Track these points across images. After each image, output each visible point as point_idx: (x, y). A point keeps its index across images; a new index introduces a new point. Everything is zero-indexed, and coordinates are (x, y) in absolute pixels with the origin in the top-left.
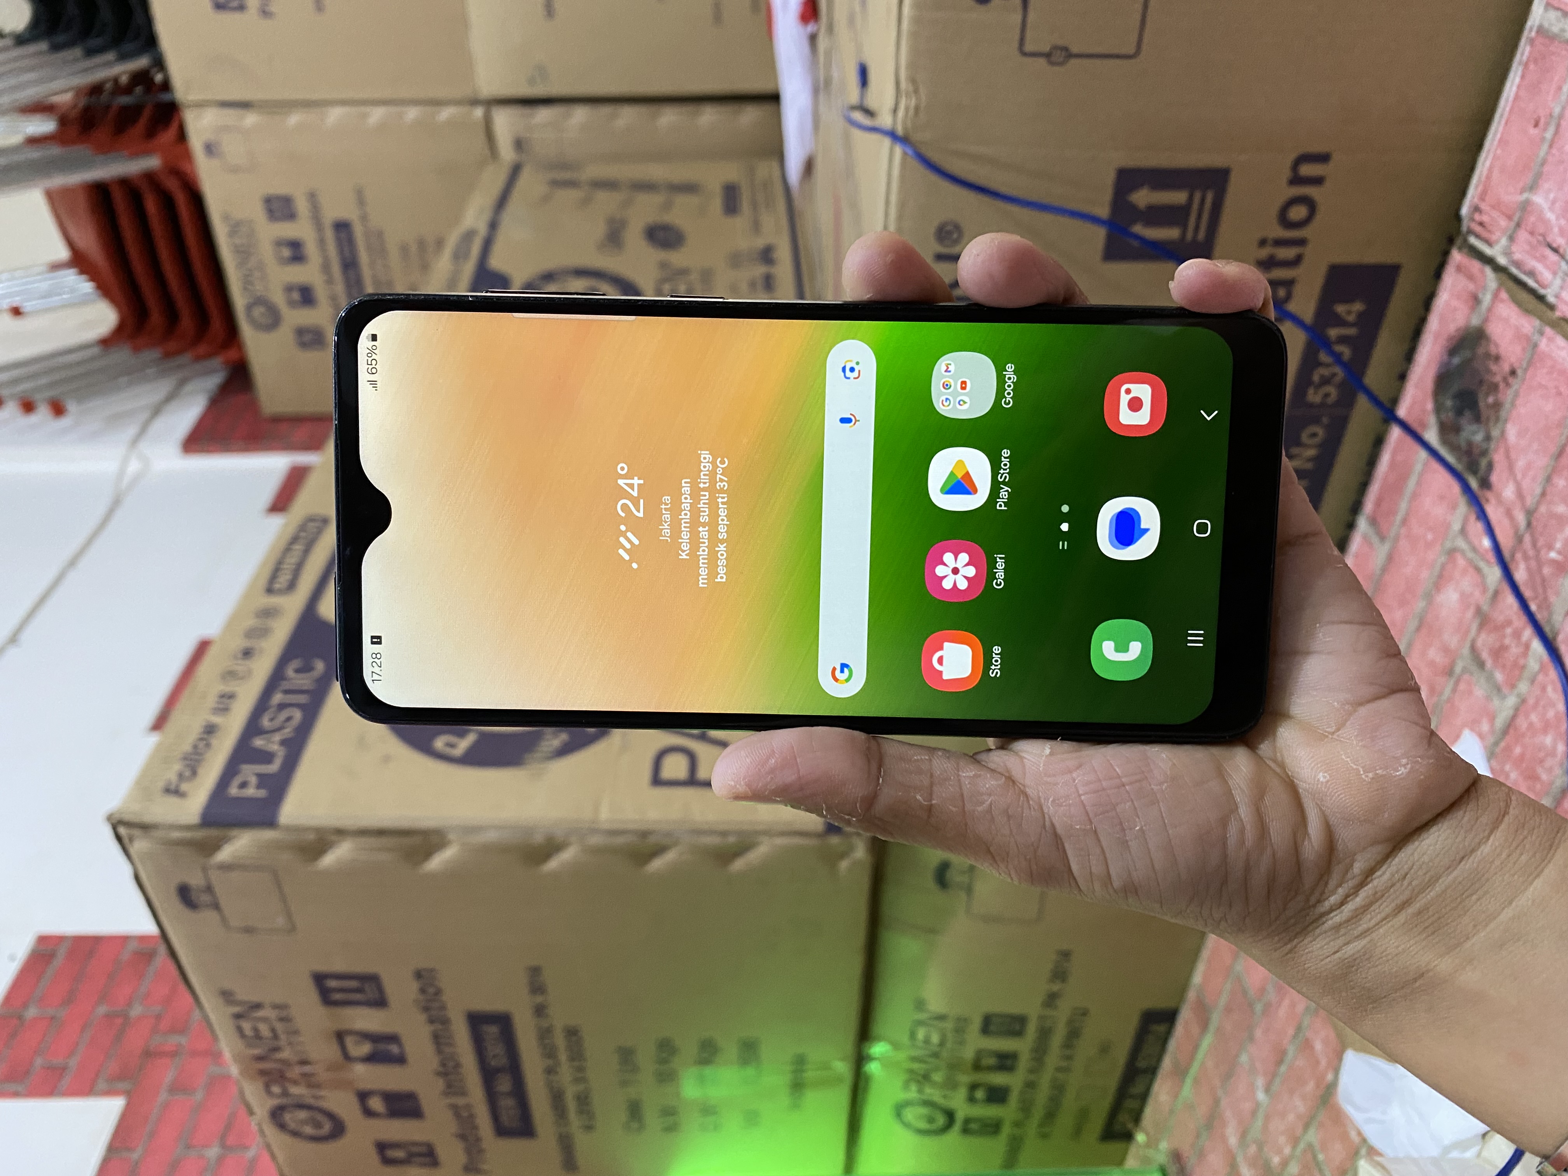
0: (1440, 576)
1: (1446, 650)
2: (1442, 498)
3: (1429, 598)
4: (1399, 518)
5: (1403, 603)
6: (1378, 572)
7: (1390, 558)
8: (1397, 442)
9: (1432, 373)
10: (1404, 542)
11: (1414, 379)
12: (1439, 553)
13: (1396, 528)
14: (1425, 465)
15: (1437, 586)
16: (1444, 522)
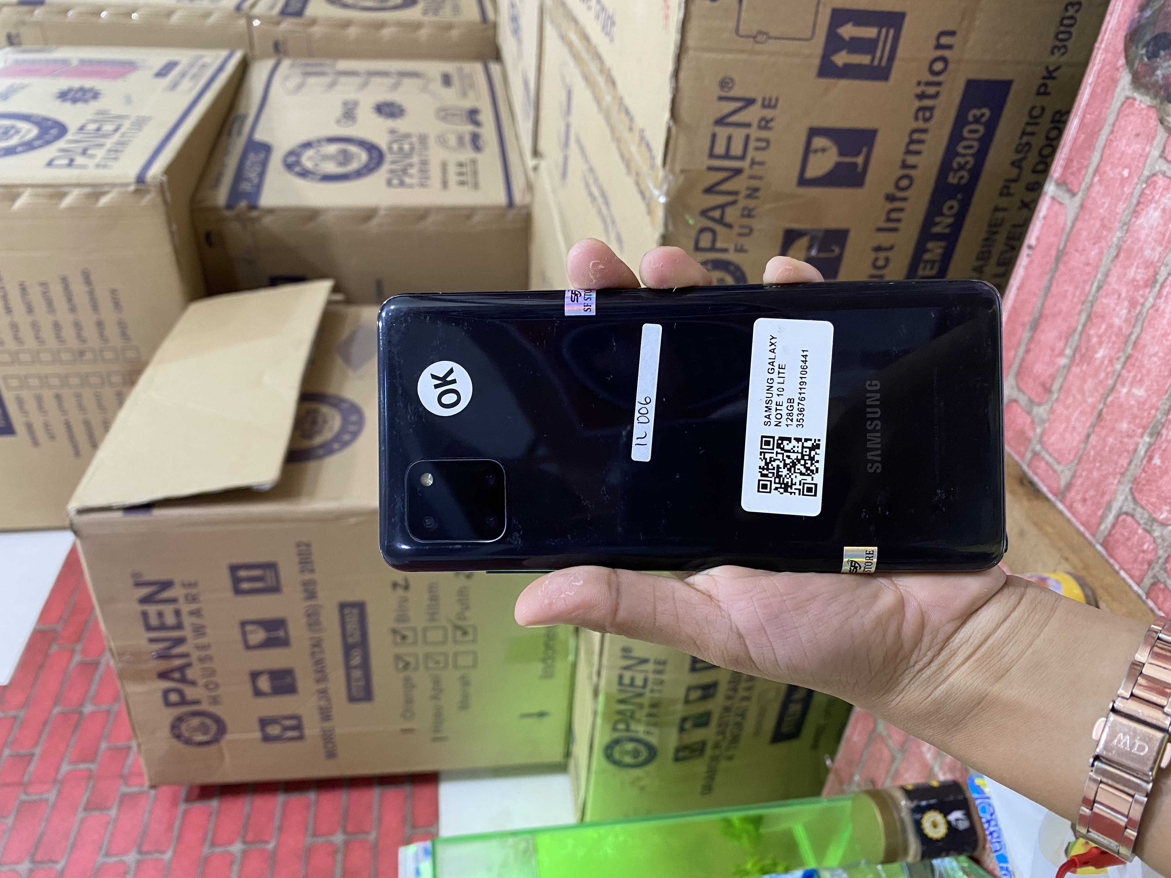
0: (1138, 203)
1: (1147, 264)
2: (1137, 135)
3: (1127, 227)
4: (1091, 170)
5: (1097, 239)
6: (1069, 224)
7: (1082, 206)
8: (1087, 105)
9: (1122, 33)
10: (1097, 188)
11: (1103, 46)
12: (1137, 184)
13: (1088, 180)
14: (1118, 114)
15: (1136, 213)
16: (1141, 155)
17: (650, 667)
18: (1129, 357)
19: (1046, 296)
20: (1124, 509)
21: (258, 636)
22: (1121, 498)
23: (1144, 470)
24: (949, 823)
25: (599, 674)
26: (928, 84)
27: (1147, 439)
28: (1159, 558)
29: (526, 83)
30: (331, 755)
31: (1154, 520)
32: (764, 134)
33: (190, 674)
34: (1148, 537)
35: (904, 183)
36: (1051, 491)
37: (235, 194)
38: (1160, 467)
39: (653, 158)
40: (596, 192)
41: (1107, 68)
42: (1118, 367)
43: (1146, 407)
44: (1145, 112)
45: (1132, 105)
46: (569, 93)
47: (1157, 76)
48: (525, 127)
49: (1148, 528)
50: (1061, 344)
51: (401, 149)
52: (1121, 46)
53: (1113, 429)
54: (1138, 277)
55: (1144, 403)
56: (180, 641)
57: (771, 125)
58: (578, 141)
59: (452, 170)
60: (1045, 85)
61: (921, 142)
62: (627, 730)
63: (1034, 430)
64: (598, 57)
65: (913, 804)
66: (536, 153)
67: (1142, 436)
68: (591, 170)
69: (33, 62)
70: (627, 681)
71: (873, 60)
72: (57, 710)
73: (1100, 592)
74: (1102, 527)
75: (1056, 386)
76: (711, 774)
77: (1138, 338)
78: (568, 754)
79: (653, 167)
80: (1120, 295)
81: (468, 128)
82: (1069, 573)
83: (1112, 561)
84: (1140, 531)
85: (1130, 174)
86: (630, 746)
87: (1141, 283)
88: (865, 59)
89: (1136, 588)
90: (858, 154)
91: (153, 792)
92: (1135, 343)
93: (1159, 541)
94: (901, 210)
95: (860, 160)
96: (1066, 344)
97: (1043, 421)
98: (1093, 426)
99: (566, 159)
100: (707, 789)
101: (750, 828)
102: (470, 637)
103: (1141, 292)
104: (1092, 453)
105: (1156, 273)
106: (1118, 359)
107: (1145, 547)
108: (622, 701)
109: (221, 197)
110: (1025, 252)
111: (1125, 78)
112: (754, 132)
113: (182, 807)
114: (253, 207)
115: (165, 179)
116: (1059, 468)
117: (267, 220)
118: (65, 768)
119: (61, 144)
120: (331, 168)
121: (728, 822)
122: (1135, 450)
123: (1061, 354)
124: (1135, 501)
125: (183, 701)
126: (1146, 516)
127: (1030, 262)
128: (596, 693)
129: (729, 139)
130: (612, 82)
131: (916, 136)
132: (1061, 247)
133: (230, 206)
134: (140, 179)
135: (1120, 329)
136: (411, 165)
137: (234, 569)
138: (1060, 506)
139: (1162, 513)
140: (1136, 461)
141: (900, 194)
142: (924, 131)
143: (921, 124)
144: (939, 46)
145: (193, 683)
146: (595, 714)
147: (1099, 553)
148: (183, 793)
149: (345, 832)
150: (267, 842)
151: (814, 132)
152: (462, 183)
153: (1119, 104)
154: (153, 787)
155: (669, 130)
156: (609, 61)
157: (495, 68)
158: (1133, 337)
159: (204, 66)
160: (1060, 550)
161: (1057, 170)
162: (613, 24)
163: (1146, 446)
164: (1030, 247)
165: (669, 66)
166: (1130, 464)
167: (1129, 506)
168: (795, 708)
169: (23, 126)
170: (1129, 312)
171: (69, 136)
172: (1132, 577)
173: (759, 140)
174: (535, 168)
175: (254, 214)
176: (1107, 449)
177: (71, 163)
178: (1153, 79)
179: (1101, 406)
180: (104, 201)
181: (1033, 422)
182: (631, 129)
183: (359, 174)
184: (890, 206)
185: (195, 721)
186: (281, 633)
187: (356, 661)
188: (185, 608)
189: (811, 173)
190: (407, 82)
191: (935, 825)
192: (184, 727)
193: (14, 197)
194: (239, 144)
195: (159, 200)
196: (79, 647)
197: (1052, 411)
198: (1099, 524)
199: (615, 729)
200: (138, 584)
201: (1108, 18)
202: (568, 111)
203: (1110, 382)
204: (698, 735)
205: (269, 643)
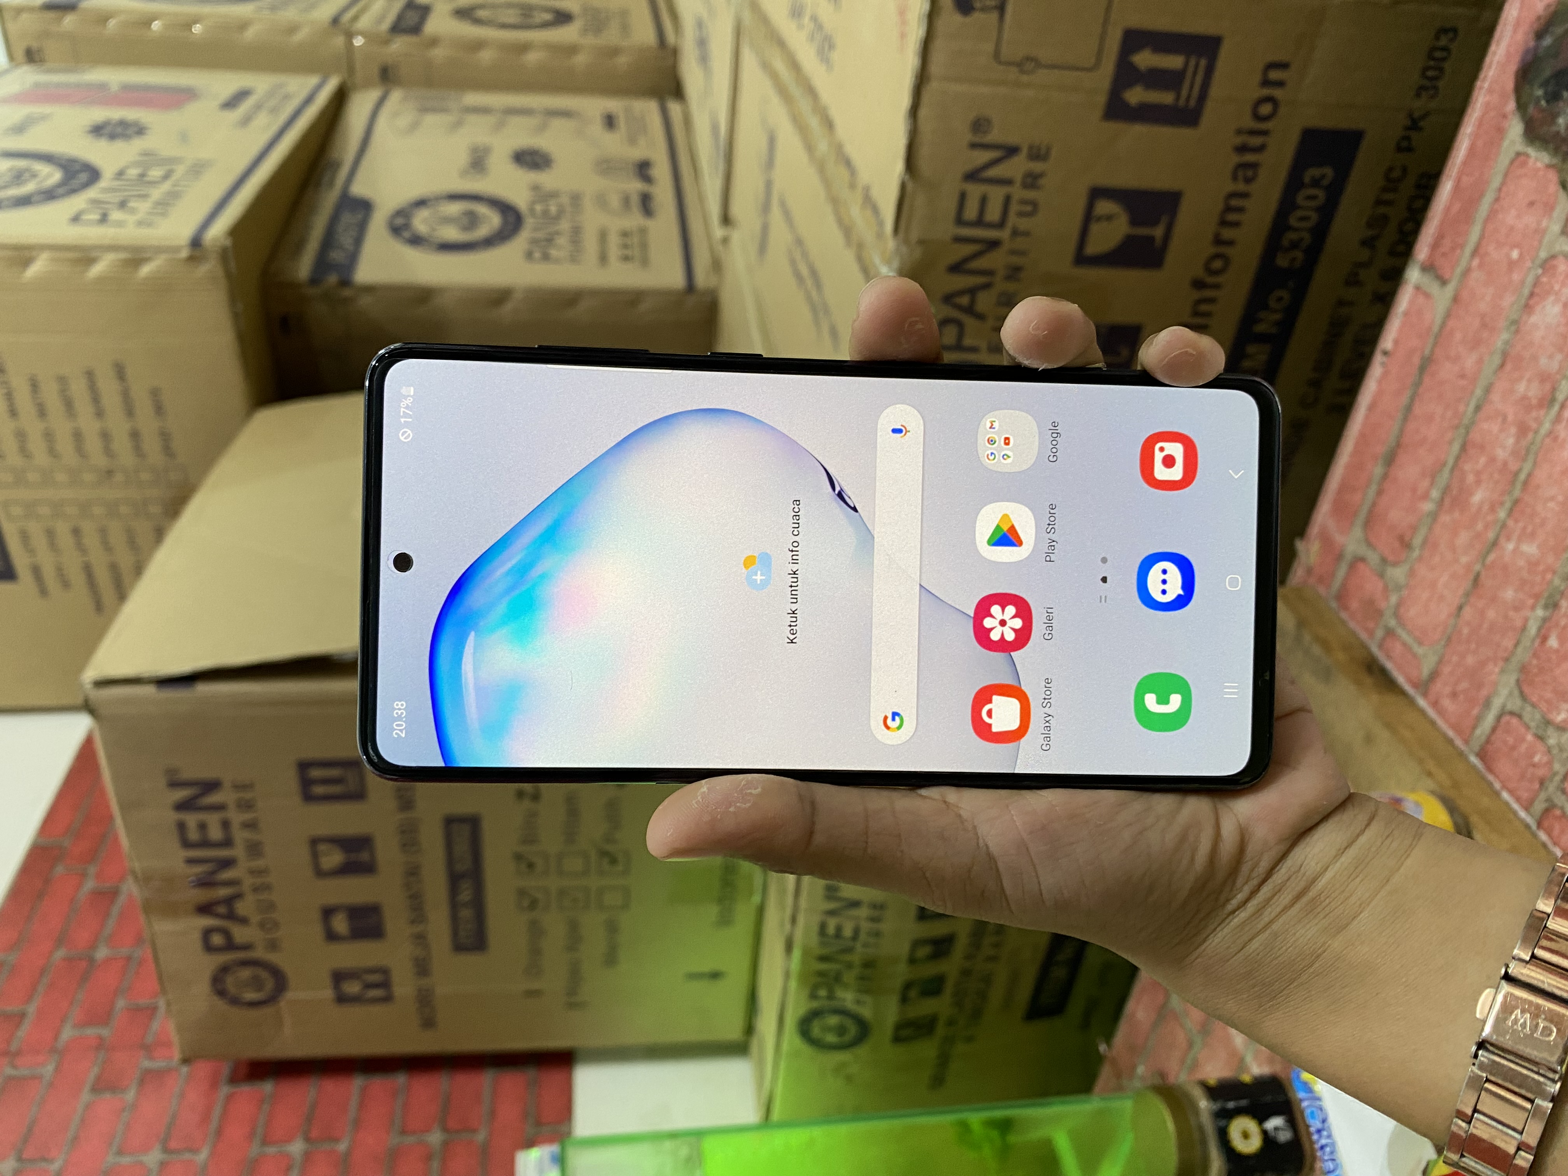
0: (1532, 295)
1: (1543, 377)
2: (1531, 204)
3: (1516, 325)
4: (1468, 250)
5: (1476, 343)
6: (1438, 322)
7: (1456, 299)
8: (1465, 163)
9: (1513, 68)
10: (1476, 275)
11: (1486, 85)
12: (1530, 269)
13: (1463, 263)
14: (1506, 175)
15: (1528, 308)
16: (1536, 231)
17: (863, 912)
18: (1516, 502)
19: (1405, 419)
20: (1509, 707)
21: (333, 858)
22: (1504, 692)
23: (1535, 655)
24: (1265, 1133)
25: (794, 920)
26: (1253, 133)
27: (1540, 612)
28: (1555, 774)
29: (715, 128)
30: (429, 1023)
31: (1548, 723)
32: (1030, 194)
33: (242, 908)
34: (1540, 746)
35: (1217, 264)
36: (1410, 681)
37: (322, 265)
38: (1557, 651)
39: (881, 224)
40: (804, 271)
41: (1492, 114)
42: (1502, 514)
43: (1541, 568)
44: (1541, 173)
45: (1524, 164)
46: (772, 141)
47: (1559, 125)
48: (712, 186)
49: (1540, 733)
50: (1426, 483)
51: (546, 213)
52: (1510, 85)
53: (1494, 599)
54: (1530, 394)
55: (1537, 563)
56: (228, 863)
57: (1042, 182)
58: (783, 204)
59: (614, 241)
60: (1407, 138)
61: (1240, 210)
62: (831, 997)
63: (1387, 598)
64: (811, 92)
65: (1216, 1106)
66: (726, 220)
67: (1533, 608)
68: (799, 242)
69: (58, 85)
70: (831, 930)
71: (1178, 98)
72: (60, 954)
73: (1474, 819)
74: (1478, 732)
75: (1417, 541)
76: (943, 1060)
77: (1529, 475)
78: (750, 1030)
79: (880, 235)
80: (1505, 419)
81: (636, 186)
82: (1433, 793)
83: (1491, 778)
84: (1529, 737)
85: (1521, 255)
86: (833, 1020)
87: (1534, 402)
88: (1166, 98)
89: (1523, 814)
90: (1154, 223)
91: (185, 1069)
92: (1526, 483)
93: (1555, 751)
94: (1211, 301)
95: (1158, 232)
96: (1432, 484)
97: (1398, 588)
98: (1467, 595)
99: (765, 229)
100: (938, 1081)
101: (995, 1134)
102: (620, 868)
103: (1534, 414)
104: (1466, 631)
105: (1554, 389)
106: (1502, 504)
107: (1537, 759)
108: (823, 959)
109: (304, 267)
110: (1378, 359)
111: (1515, 129)
112: (1018, 192)
113: (225, 1090)
114: (346, 282)
115: (228, 242)
116: (1420, 650)
117: (365, 301)
118: (67, 1033)
119: (92, 193)
120: (452, 234)
121: (964, 1127)
122: (1524, 628)
123: (1426, 496)
124: (1523, 696)
125: (230, 946)
126: (1538, 716)
127: (1385, 374)
128: (789, 947)
129: (984, 201)
130: (829, 124)
131: (1234, 202)
132: (1427, 352)
133: (315, 280)
134: (196, 243)
135: (1505, 464)
136: (558, 233)
137: (304, 766)
138: (1422, 702)
139: (1558, 714)
140: (1526, 642)
141: (1210, 280)
142: (1245, 195)
143: (1241, 187)
144: (1266, 83)
145: (244, 921)
146: (787, 975)
147: (1474, 767)
148: (226, 1070)
149: (445, 1130)
150: (337, 1140)
151: (1097, 193)
152: (626, 259)
153: (1507, 162)
154: (186, 1061)
155: (903, 187)
156: (826, 95)
157: (674, 108)
158: (1522, 476)
159: (287, 97)
160: (1421, 761)
161: (1422, 250)
162: (832, 47)
163: (1538, 624)
164: (1385, 353)
165: (905, 101)
166: (1516, 645)
167: (1515, 704)
168: (1059, 973)
169: (43, 169)
170: (1517, 441)
171: (103, 184)
172: (1518, 799)
173: (1024, 202)
174: (725, 241)
175: (347, 292)
176: (1485, 626)
177: (104, 219)
178: (1554, 129)
179: (1477, 567)
180: (146, 270)
181: (1386, 589)
182: (852, 186)
183: (489, 242)
184: (1196, 295)
185: (245, 973)
186: (364, 856)
187: (466, 895)
188: (237, 818)
189: (1093, 248)
190: (557, 123)
191: (1246, 1135)
192: (230, 982)
193: (26, 262)
194: (329, 200)
195: (220, 272)
196: (92, 870)
197: (1412, 573)
198: (1474, 728)
199: (813, 996)
200: (175, 784)
201: (1493, 48)
202: (770, 162)
203: (1491, 535)
204: (926, 1007)
205: (348, 869)
